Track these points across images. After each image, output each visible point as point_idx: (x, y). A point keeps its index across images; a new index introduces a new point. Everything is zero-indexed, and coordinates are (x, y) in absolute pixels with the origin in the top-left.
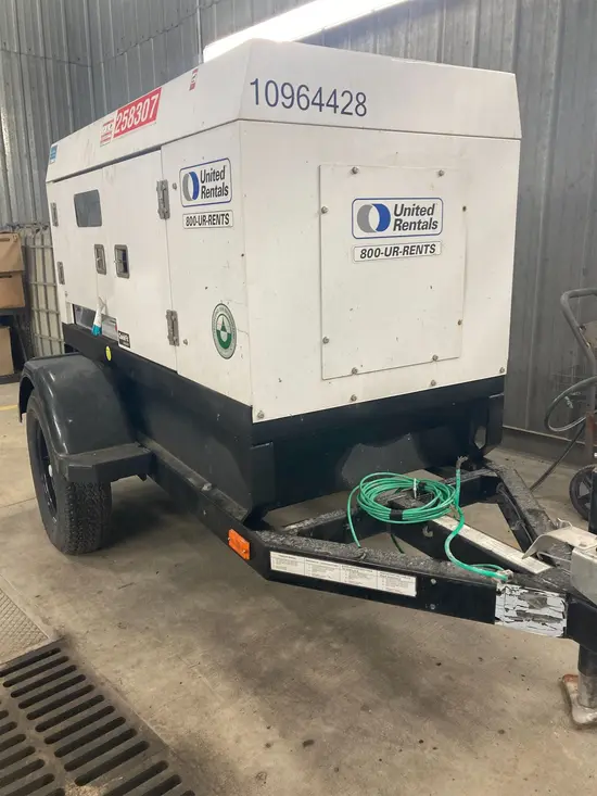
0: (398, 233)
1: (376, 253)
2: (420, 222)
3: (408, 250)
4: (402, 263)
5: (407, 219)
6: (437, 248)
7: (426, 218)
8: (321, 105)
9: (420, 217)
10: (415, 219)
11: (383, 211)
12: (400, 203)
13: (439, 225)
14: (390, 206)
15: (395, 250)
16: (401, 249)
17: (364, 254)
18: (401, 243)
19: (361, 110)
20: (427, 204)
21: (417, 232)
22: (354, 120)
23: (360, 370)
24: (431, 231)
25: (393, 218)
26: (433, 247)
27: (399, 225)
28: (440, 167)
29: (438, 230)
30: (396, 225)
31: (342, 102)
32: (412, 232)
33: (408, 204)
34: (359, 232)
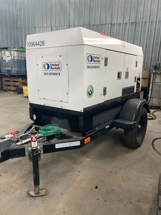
0: (51, 70)
1: (47, 74)
2: (56, 68)
3: (54, 74)
4: (52, 77)
5: (53, 67)
6: (60, 74)
7: (57, 67)
8: (37, 45)
9: (56, 66)
10: (55, 67)
11: (48, 65)
12: (51, 63)
13: (61, 68)
14: (49, 64)
15: (51, 74)
16: (52, 74)
17: (45, 74)
18: (52, 72)
19: (43, 44)
20: (58, 63)
21: (55, 70)
22: (42, 47)
23: (45, 99)
24: (59, 70)
25: (50, 67)
26: (59, 74)
27: (52, 68)
28: (60, 55)
29: (60, 70)
30: (51, 68)
31: (40, 43)
32: (54, 70)
33: (53, 63)
34: (44, 69)
